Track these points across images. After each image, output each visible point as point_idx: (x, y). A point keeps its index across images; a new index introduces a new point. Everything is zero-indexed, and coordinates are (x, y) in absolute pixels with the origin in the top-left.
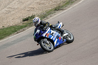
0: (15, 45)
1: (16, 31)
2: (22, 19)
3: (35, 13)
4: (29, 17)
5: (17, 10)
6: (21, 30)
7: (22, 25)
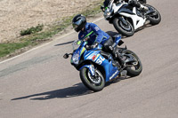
0: (6, 77)
1: (8, 53)
2: (19, 32)
3: (44, 21)
4: (32, 28)
5: (10, 15)
6: (16, 52)
7: (18, 42)
